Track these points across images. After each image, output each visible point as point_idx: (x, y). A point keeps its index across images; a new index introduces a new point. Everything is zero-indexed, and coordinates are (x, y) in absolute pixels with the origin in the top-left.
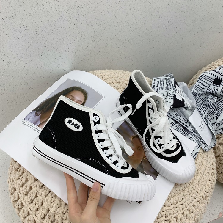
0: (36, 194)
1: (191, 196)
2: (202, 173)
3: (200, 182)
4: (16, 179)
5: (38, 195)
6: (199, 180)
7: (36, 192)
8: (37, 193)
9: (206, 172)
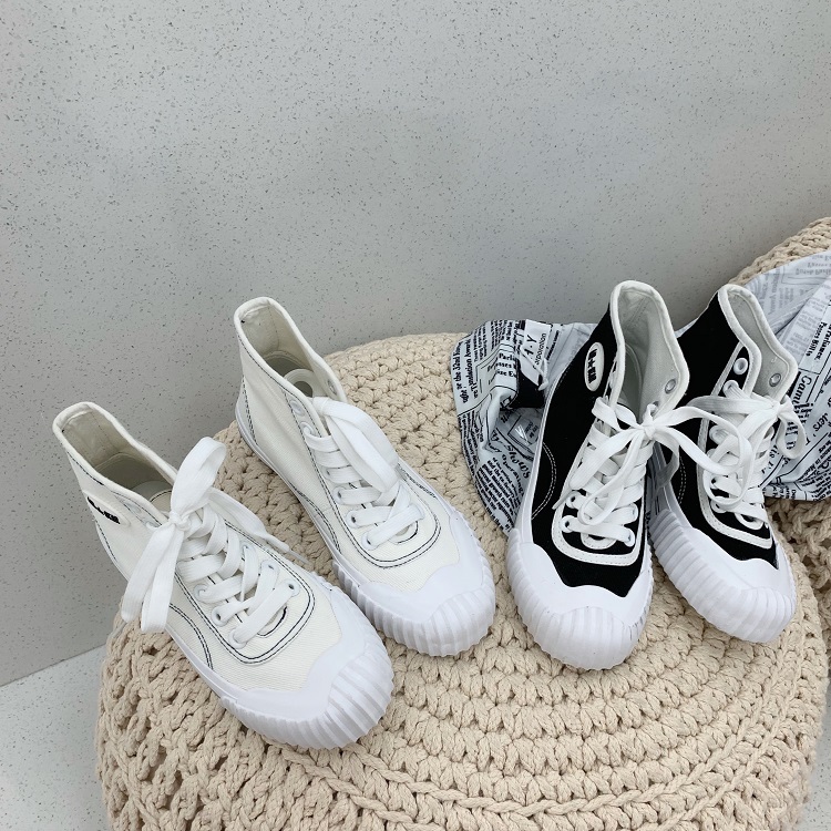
0: (199, 796)
1: (740, 738)
2: (771, 652)
3: (767, 687)
4: (123, 756)
5: (204, 800)
6: (761, 680)
7: (196, 791)
8: (203, 794)
9: (785, 649)
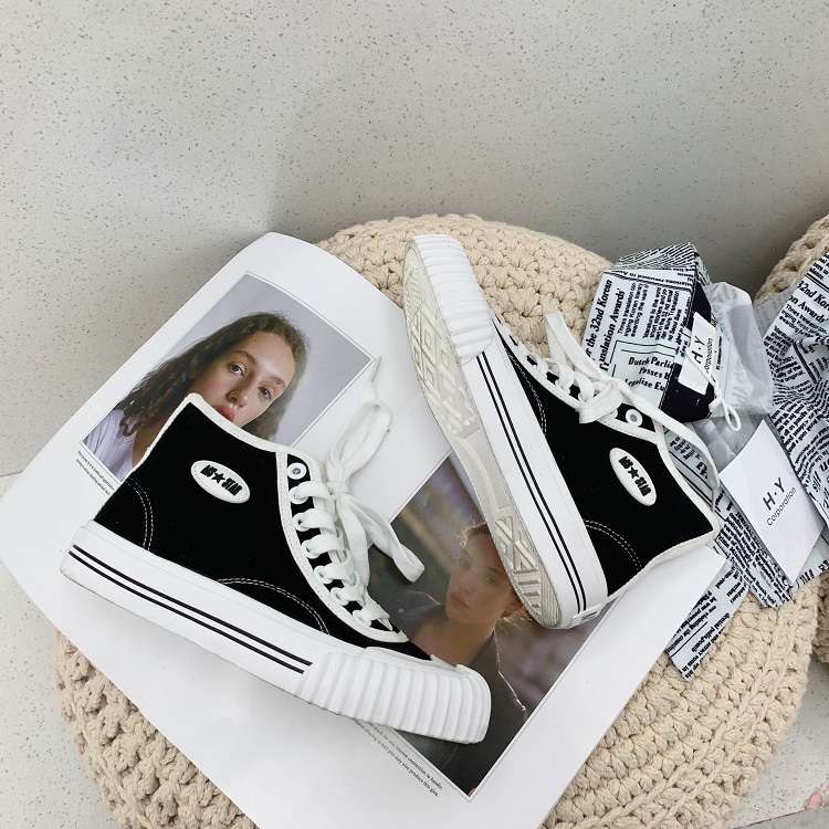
1: (671, 783)
2: (735, 696)
3: (718, 734)
6: (713, 726)
9: (754, 692)
